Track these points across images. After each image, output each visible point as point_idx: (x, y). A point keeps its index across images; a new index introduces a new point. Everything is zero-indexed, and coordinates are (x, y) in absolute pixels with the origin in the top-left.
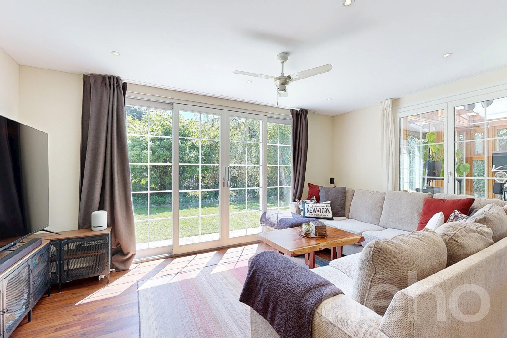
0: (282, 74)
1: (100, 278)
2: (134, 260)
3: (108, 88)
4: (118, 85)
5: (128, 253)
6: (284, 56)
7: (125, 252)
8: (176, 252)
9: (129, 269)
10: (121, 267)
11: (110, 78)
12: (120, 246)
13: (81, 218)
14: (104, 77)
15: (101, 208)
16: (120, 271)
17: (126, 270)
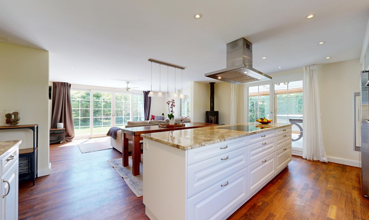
0: (127, 87)
1: (61, 142)
2: (74, 139)
3: (64, 86)
4: (68, 85)
5: (71, 136)
6: (128, 83)
7: (70, 136)
8: (91, 137)
9: (72, 141)
10: (68, 140)
11: (64, 83)
12: (68, 134)
13: (52, 125)
14: (62, 83)
15: (61, 122)
16: (67, 141)
17: (71, 141)
